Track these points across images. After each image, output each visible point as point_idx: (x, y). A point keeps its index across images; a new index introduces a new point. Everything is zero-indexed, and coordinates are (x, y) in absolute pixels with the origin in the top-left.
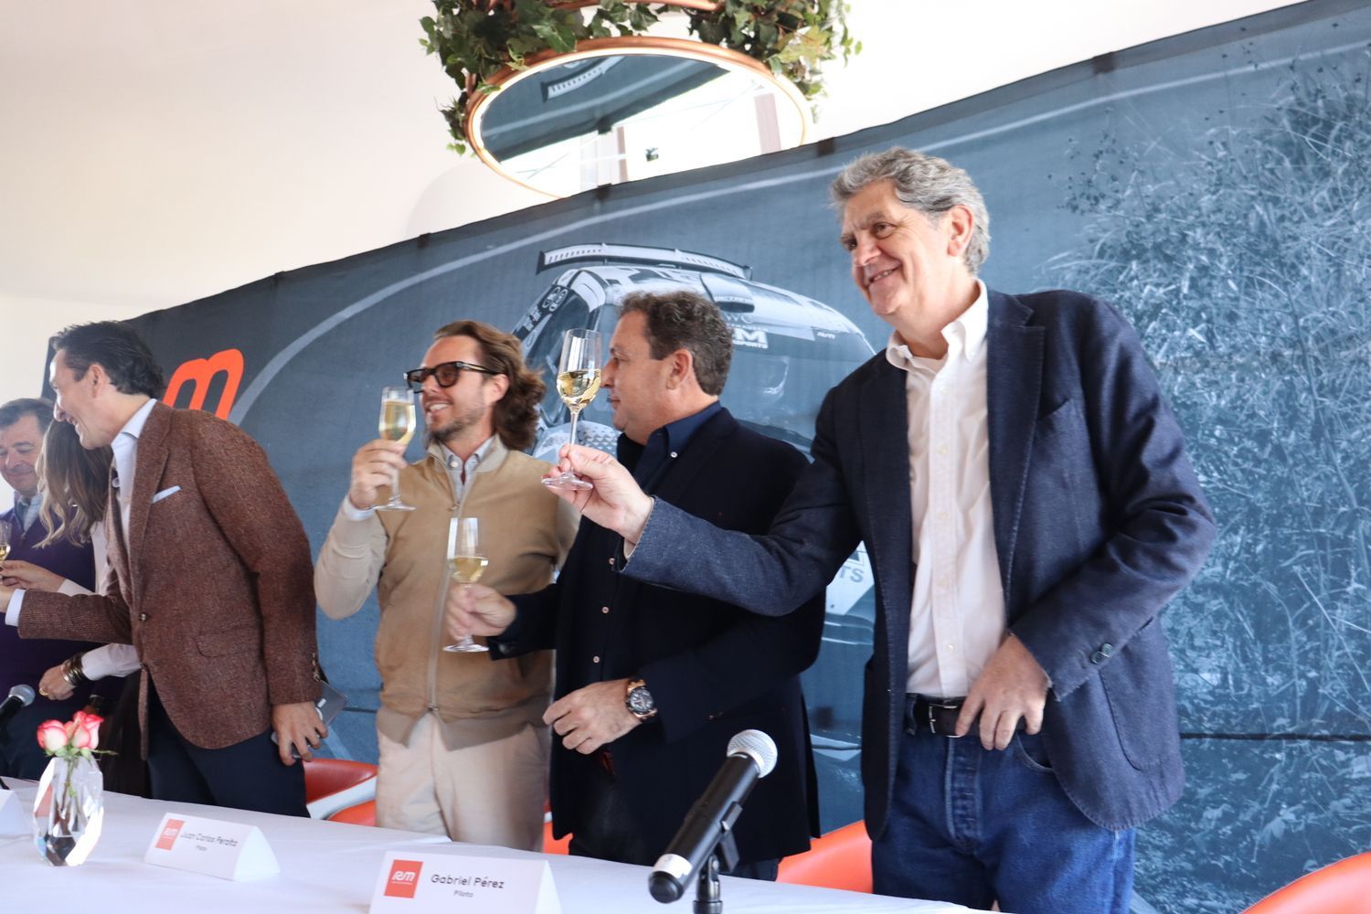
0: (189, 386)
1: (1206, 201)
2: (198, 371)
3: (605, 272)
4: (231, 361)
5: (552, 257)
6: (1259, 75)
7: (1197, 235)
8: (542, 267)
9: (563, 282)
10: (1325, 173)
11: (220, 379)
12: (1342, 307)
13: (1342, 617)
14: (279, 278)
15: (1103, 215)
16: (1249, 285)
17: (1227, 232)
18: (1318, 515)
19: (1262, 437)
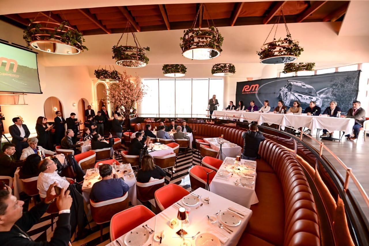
0: (253, 87)
1: (340, 82)
2: (254, 86)
3: (293, 82)
4: (258, 85)
5: (289, 80)
6: (345, 75)
7: (339, 84)
8: (288, 81)
9: (290, 82)
10: (348, 82)
11: (256, 87)
12: (347, 89)
13: (343, 106)
14: (262, 79)
15: (332, 82)
16: (341, 88)
17: (340, 84)
18: (342, 100)
19: (340, 96)
